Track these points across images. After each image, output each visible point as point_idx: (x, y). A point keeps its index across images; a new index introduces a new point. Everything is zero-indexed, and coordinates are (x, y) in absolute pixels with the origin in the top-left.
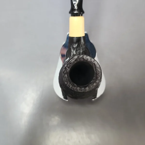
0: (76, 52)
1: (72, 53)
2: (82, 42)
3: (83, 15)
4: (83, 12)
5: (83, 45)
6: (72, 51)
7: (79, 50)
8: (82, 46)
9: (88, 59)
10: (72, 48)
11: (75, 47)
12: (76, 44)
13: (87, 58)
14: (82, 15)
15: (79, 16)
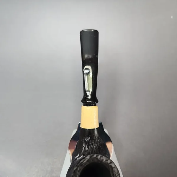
0: (88, 147)
1: (83, 148)
2: (96, 135)
3: (97, 104)
4: (97, 101)
5: (97, 138)
6: (84, 145)
7: (92, 144)
8: (95, 139)
9: (103, 160)
10: (84, 142)
11: (87, 141)
12: (88, 137)
13: (101, 158)
14: (95, 105)
15: (92, 105)
